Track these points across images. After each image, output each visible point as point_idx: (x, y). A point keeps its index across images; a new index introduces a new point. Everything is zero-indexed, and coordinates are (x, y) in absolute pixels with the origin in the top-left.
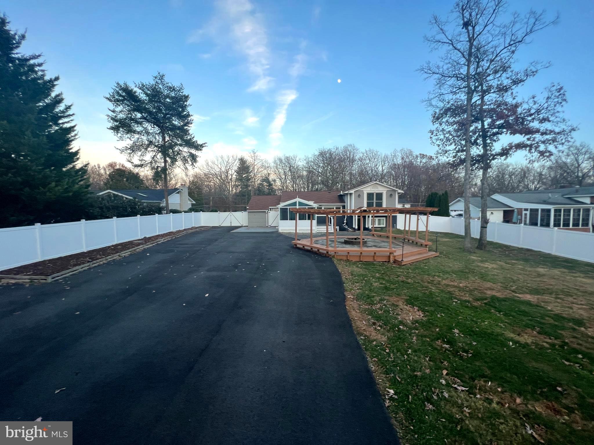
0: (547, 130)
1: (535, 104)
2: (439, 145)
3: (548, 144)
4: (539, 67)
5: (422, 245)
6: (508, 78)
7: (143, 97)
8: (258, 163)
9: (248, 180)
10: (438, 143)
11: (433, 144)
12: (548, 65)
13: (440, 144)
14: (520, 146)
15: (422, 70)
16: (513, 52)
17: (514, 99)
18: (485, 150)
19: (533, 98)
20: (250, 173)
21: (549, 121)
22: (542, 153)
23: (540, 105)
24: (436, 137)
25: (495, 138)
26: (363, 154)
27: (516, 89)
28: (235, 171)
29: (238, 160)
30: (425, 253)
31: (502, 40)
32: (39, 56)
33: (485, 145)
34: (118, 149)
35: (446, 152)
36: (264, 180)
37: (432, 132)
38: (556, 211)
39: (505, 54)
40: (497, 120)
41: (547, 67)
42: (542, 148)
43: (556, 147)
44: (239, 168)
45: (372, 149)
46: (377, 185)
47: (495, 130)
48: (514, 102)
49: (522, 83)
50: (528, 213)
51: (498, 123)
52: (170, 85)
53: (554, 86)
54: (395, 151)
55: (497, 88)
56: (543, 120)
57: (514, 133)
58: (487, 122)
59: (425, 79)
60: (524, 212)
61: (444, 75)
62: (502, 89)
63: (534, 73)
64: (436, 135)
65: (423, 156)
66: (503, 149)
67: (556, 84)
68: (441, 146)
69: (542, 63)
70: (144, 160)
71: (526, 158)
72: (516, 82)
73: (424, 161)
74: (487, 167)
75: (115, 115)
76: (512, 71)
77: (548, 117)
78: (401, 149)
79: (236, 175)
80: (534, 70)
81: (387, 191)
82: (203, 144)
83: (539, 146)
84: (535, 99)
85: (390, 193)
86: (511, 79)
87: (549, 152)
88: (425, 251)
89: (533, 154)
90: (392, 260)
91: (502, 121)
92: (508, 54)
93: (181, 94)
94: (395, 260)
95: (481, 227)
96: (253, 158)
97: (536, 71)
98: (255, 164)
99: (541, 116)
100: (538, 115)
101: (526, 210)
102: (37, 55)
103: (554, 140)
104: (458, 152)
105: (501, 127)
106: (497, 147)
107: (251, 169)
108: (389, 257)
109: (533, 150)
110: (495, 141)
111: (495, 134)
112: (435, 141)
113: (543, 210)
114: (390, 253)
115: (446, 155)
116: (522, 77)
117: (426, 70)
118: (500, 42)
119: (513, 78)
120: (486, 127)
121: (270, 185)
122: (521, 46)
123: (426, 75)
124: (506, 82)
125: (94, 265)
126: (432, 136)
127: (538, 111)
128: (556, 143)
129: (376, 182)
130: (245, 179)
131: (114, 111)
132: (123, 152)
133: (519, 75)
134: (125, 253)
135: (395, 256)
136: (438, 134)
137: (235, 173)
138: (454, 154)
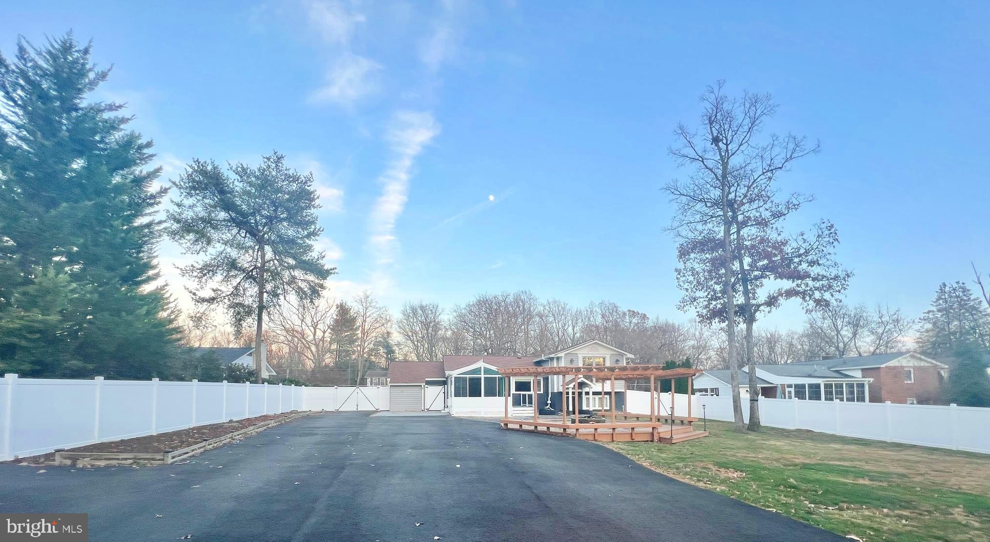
0: (818, 275)
1: (804, 242)
2: (687, 290)
3: (823, 291)
4: (801, 199)
5: (682, 422)
6: (767, 210)
7: (239, 186)
8: (373, 313)
9: (352, 341)
10: (686, 286)
11: (680, 288)
12: (811, 198)
13: (688, 288)
14: (790, 293)
15: (668, 189)
16: (770, 178)
17: (779, 234)
18: (748, 299)
19: (802, 235)
20: (357, 329)
21: (819, 265)
22: (818, 302)
23: (810, 244)
24: (684, 279)
25: (758, 283)
26: (544, 306)
27: (779, 223)
28: (329, 327)
29: (334, 308)
30: (690, 432)
31: (760, 163)
32: (120, 107)
33: (746, 293)
34: (178, 268)
35: (695, 299)
36: (378, 344)
37: (678, 271)
38: (826, 386)
39: (762, 181)
40: (760, 260)
41: (810, 201)
42: (817, 295)
43: (832, 295)
44: (336, 321)
45: (557, 300)
46: (597, 346)
47: (756, 273)
48: (779, 239)
49: (783, 217)
50: (792, 390)
51: (761, 263)
52: (291, 172)
53: (824, 223)
54: (592, 303)
55: (754, 220)
56: (812, 263)
57: (781, 276)
58: (747, 260)
59: (671, 201)
60: (787, 390)
61: (695, 198)
62: (762, 223)
63: (796, 206)
64: (684, 276)
65: (633, 314)
66: (769, 297)
67: (825, 220)
68: (690, 290)
69: (804, 195)
70: (221, 291)
71: (802, 306)
72: (777, 215)
73: (634, 321)
74: (750, 320)
75: (179, 211)
76: (772, 202)
77: (818, 260)
78: (601, 302)
79: (330, 333)
80: (795, 202)
81: (611, 354)
82: (331, 269)
83: (813, 293)
84: (805, 237)
85: (616, 359)
86: (771, 211)
87: (825, 300)
88: (689, 430)
89: (809, 303)
90: (656, 438)
91: (766, 262)
92: (765, 181)
93: (306, 187)
94: (660, 438)
95: (751, 400)
96: (364, 305)
97: (798, 205)
98: (368, 314)
99: (810, 258)
100: (806, 256)
101: (790, 386)
102: (117, 105)
103: (830, 287)
104: (711, 299)
105: (765, 268)
106: (762, 295)
107: (359, 322)
108: (652, 434)
109: (807, 298)
110: (757, 286)
111: (757, 278)
112: (682, 284)
113: (811, 386)
114: (653, 428)
115: (695, 303)
116: (784, 210)
117: (673, 190)
118: (757, 167)
119: (773, 210)
120: (746, 267)
121: (390, 351)
122: (778, 173)
123: (672, 197)
124: (766, 215)
125: (211, 447)
126: (679, 276)
127: (807, 252)
128: (832, 291)
129: (596, 341)
130: (346, 340)
131: (179, 205)
132: (187, 275)
133: (780, 206)
134: (238, 436)
135: (659, 433)
136: (686, 275)
137: (329, 331)
138: (706, 303)
